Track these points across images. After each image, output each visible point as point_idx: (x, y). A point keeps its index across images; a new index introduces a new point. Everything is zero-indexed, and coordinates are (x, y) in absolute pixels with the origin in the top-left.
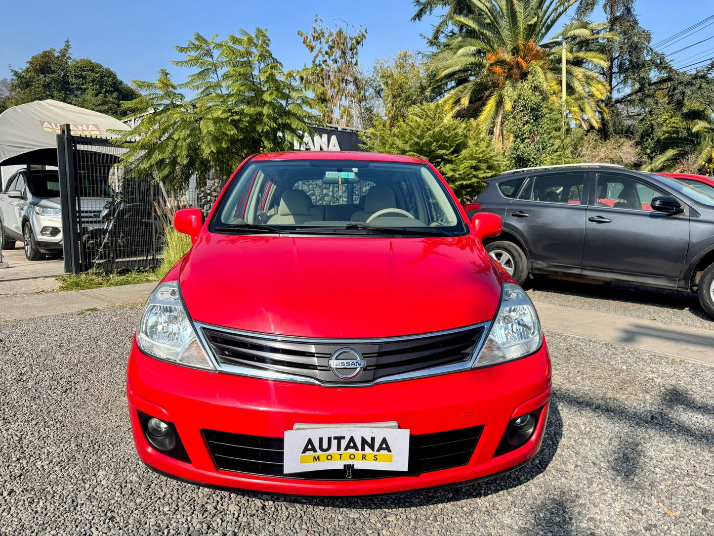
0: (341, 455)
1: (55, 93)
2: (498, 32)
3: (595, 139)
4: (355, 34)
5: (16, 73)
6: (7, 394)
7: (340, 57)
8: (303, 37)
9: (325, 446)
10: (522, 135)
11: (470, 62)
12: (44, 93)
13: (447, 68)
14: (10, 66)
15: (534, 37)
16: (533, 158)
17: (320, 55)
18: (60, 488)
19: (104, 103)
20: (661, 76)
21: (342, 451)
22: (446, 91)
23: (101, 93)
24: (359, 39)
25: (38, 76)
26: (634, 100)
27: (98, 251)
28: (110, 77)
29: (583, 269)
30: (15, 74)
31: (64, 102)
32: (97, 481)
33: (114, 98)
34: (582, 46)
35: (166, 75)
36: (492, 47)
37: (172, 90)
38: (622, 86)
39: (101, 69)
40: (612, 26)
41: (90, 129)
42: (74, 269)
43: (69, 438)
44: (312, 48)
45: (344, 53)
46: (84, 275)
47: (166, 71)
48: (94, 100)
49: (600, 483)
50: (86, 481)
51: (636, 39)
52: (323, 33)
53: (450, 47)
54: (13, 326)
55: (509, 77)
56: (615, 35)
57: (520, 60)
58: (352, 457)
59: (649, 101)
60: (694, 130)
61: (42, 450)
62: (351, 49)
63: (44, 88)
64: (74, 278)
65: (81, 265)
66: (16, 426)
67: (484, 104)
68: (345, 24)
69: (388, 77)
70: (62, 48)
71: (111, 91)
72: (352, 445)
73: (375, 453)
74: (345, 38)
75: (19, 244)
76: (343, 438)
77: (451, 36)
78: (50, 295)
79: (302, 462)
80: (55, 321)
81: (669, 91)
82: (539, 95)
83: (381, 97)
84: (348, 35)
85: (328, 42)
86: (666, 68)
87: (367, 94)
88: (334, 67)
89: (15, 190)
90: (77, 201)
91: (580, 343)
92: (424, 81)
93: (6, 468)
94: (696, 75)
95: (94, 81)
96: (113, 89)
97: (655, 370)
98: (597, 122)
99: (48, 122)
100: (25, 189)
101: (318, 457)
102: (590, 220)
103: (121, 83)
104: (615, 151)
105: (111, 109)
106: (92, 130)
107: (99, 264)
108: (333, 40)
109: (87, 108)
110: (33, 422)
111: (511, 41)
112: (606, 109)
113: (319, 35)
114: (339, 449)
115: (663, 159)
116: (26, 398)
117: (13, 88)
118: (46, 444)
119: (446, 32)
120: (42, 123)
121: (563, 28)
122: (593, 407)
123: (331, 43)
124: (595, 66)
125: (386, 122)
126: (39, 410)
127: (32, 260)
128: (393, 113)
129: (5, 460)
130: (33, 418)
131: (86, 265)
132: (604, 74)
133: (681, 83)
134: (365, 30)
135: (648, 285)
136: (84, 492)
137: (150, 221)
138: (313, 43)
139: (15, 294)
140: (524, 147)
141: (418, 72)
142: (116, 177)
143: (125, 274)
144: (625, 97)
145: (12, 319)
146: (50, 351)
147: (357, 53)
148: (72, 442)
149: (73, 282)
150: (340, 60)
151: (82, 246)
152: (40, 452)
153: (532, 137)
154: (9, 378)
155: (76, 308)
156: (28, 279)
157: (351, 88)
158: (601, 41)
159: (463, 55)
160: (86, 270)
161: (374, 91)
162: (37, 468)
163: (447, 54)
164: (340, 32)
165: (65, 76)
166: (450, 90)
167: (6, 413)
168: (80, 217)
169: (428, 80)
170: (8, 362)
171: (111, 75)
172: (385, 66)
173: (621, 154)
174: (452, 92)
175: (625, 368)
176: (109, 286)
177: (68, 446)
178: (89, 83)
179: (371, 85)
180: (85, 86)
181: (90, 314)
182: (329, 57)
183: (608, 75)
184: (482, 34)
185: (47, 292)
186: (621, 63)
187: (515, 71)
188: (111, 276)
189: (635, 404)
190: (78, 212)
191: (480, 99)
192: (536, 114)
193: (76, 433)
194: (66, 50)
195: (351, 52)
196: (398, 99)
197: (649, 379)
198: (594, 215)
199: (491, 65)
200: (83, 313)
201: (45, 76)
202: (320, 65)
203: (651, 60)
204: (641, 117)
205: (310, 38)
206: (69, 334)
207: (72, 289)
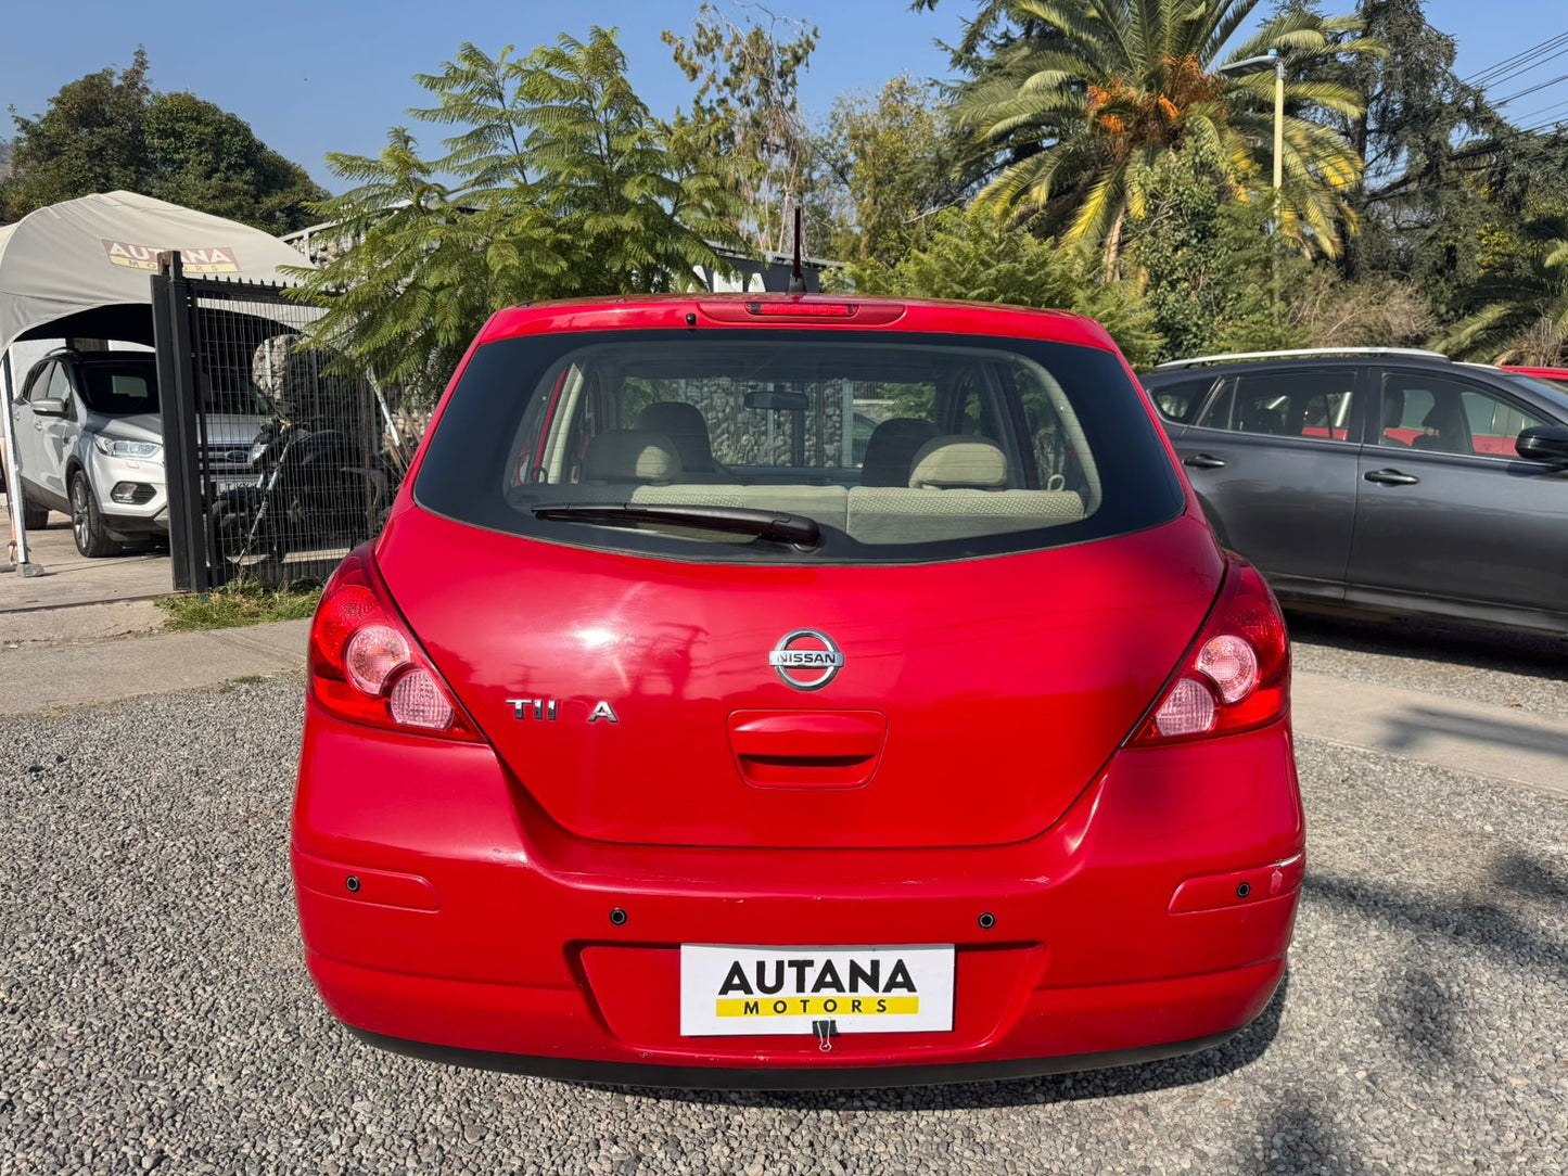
0: (805, 1002)
1: (115, 171)
2: (1114, 38)
3: (1330, 281)
4: (790, 40)
5: (25, 125)
6: (100, 897)
7: (758, 93)
8: (675, 46)
9: (770, 981)
10: (1172, 272)
11: (1052, 105)
12: (90, 170)
13: (1000, 119)
14: (12, 109)
15: (1195, 48)
16: (1197, 325)
17: (713, 87)
18: (272, 1146)
19: (225, 193)
20: (1476, 137)
21: (808, 994)
22: (992, 170)
23: (217, 170)
24: (800, 51)
25: (77, 132)
26: (1414, 193)
27: (246, 540)
28: (237, 133)
29: (1350, 586)
30: (24, 127)
31: (135, 190)
32: (355, 1128)
33: (247, 183)
34: (1301, 70)
35: (406, 142)
36: (1098, 70)
37: (418, 175)
38: (1387, 160)
39: (217, 117)
40: (1369, 25)
41: (214, 259)
42: (194, 581)
43: (268, 1013)
44: (694, 72)
45: (766, 82)
46: (218, 595)
47: (406, 134)
48: (201, 186)
49: (1521, 1129)
50: (329, 1127)
51: (1422, 54)
52: (719, 38)
53: (1003, 71)
54: (80, 722)
55: (1137, 139)
56: (1379, 45)
57: (1164, 101)
58: (830, 1006)
59: (1447, 195)
60: (1549, 262)
61: (212, 1044)
62: (782, 74)
63: (90, 160)
64: (194, 601)
65: (209, 572)
66: (138, 979)
67: (1081, 201)
68: (769, 17)
69: (867, 138)
70: (129, 68)
71: (240, 166)
72: (828, 979)
73: (881, 995)
74: (769, 50)
75: (55, 516)
76: (810, 963)
77: (1005, 45)
78: (146, 641)
79: (719, 1013)
80: (173, 708)
81: (1492, 174)
82: (1211, 183)
83: (846, 182)
84: (774, 42)
85: (731, 57)
86: (1487, 121)
87: (816, 175)
88: (745, 115)
89: (47, 397)
90: (198, 421)
91: (1372, 766)
92: (946, 148)
93: (135, 1093)
94: (1556, 137)
95: (200, 144)
96: (243, 162)
97: (1558, 833)
98: (1332, 242)
99: (119, 244)
100: (71, 394)
101: (756, 1004)
102: (1369, 477)
103: (261, 147)
104: (1374, 308)
105: (239, 207)
106: (218, 262)
107: (248, 567)
108: (742, 52)
109: (186, 205)
110: (176, 972)
111: (1143, 58)
112: (1352, 213)
113: (710, 42)
114: (800, 988)
115: (1476, 327)
116: (148, 908)
117: (21, 158)
118: (216, 1030)
119: (992, 38)
120: (108, 245)
121: (1261, 30)
122: (1451, 930)
123: (736, 61)
124: (1331, 115)
125: (859, 239)
126: (182, 939)
127: (90, 557)
128: (874, 219)
129: (129, 1073)
130: (172, 960)
131: (220, 572)
132: (1346, 134)
133: (1521, 155)
134: (812, 29)
135: (1503, 628)
136: (331, 1157)
137: (361, 471)
138: (697, 60)
139: (67, 640)
140: (1177, 301)
141: (931, 125)
142: (268, 365)
143: (306, 591)
144: (1394, 186)
145: (73, 703)
146: (178, 786)
147: (794, 83)
148: (275, 1023)
149: (194, 611)
150: (756, 100)
151: (212, 526)
152: (207, 1049)
153: (1194, 276)
154: (96, 855)
155: (213, 675)
156: (93, 603)
157: (781, 161)
158: (1343, 59)
159: (1037, 91)
160: (221, 583)
161: (830, 169)
162: (209, 1092)
163: (998, 86)
164: (758, 35)
165: (137, 131)
166: (1001, 167)
167: (108, 948)
168: (207, 461)
169: (954, 145)
170: (88, 814)
171: (240, 130)
172: (858, 112)
173: (1388, 316)
174: (1008, 172)
175: (1489, 828)
176: (275, 620)
177: (269, 1033)
178: (190, 148)
179: (824, 156)
180: (182, 156)
181: (247, 692)
182: (733, 92)
183: (1357, 135)
184: (1079, 40)
185: (138, 635)
186: (1385, 109)
187: (1152, 126)
188: (277, 595)
189: (1543, 923)
190: (201, 449)
191: (1070, 189)
192: (1202, 224)
193: (279, 999)
194: (138, 72)
195: (780, 82)
196: (888, 188)
197: (1552, 856)
198: (1378, 466)
199: (1101, 112)
200: (231, 689)
201: (92, 133)
202: (711, 110)
203: (1453, 104)
204: (1429, 232)
205: (690, 47)
206: (212, 743)
207: (193, 627)
